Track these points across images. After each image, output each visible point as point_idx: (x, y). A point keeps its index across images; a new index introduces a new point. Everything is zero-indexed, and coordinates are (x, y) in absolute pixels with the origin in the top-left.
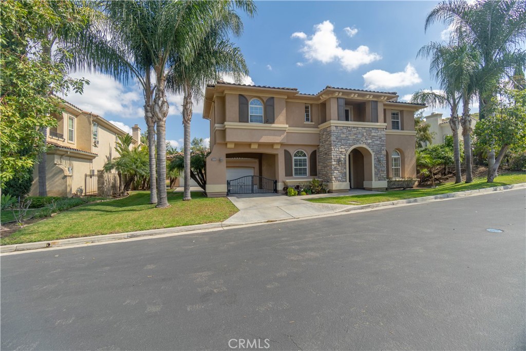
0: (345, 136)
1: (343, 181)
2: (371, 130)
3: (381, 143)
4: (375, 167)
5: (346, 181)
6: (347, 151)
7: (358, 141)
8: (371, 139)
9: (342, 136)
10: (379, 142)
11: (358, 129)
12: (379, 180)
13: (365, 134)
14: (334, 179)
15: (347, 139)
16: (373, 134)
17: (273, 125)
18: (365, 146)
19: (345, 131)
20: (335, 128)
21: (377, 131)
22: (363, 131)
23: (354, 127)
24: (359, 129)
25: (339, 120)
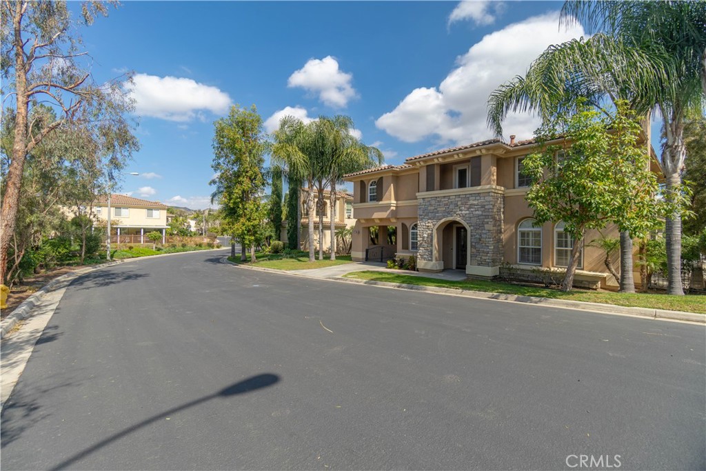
0: (433, 208)
1: (429, 260)
2: (469, 197)
3: (484, 214)
4: (472, 246)
5: (432, 260)
6: (434, 225)
7: (449, 213)
8: (468, 209)
9: (429, 208)
10: (480, 213)
11: (449, 199)
12: (479, 265)
13: (459, 203)
14: (419, 256)
15: (435, 211)
16: (471, 202)
17: (381, 203)
18: (458, 219)
19: (433, 202)
20: (422, 201)
21: (478, 198)
22: (457, 199)
23: (444, 197)
24: (451, 197)
25: (427, 191)
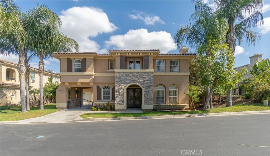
0: (124, 78)
1: (122, 104)
2: (143, 74)
3: (150, 82)
4: (144, 96)
5: (124, 104)
6: (125, 87)
7: (133, 81)
8: (143, 79)
9: (122, 78)
10: (148, 81)
11: (133, 74)
12: (148, 104)
13: (138, 76)
14: (116, 103)
15: (125, 80)
16: (144, 76)
17: (85, 73)
18: (138, 84)
19: (124, 75)
20: (117, 74)
21: (147, 75)
22: (137, 75)
23: (130, 73)
24: (134, 73)
25: (120, 69)
